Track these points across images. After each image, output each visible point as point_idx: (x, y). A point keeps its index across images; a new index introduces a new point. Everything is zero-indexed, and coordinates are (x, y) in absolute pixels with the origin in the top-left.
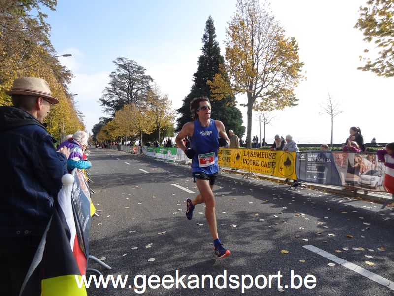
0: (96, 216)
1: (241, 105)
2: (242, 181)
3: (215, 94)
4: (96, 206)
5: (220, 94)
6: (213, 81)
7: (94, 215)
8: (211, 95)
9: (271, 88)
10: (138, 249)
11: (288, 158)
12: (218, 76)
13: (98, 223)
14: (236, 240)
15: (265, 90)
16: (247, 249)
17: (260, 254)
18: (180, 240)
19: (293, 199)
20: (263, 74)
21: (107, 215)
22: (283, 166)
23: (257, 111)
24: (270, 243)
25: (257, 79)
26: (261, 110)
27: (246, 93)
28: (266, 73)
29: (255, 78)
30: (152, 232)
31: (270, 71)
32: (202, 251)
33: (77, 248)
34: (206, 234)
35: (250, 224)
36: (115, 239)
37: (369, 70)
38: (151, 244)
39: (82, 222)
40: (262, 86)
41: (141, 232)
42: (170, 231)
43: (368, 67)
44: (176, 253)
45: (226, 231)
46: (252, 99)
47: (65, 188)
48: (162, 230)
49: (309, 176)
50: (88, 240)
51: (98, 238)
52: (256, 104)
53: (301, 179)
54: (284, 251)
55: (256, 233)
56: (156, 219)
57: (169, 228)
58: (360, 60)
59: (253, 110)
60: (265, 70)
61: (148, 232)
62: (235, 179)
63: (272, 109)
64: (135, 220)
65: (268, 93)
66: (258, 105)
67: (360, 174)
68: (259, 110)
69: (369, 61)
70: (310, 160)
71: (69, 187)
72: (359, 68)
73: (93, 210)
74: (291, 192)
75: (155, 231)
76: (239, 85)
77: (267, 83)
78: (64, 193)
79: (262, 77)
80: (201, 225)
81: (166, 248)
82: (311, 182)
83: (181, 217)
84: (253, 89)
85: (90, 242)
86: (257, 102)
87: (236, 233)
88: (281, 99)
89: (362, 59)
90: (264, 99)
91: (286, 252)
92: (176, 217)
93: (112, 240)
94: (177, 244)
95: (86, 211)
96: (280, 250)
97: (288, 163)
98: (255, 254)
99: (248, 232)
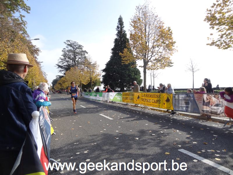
0: (54, 134)
1: (139, 66)
2: (141, 112)
3: (124, 60)
4: (54, 128)
5: (127, 60)
6: (123, 53)
7: (53, 134)
8: (122, 61)
9: (157, 57)
10: (79, 154)
11: (168, 98)
12: (126, 50)
13: (55, 139)
14: (138, 147)
15: (153, 58)
16: (145, 152)
17: (153, 155)
18: (105, 148)
19: (172, 122)
20: (152, 48)
21: (61, 133)
22: (165, 102)
23: (149, 70)
24: (159, 148)
25: (148, 52)
26: (152, 70)
27: (142, 60)
28: (154, 48)
29: (148, 51)
30: (88, 143)
31: (156, 46)
32: (118, 155)
33: (43, 154)
34: (120, 144)
35: (147, 137)
36: (66, 148)
37: (213, 45)
38: (88, 151)
39: (46, 138)
40: (152, 55)
41: (81, 143)
42: (99, 142)
43: (213, 43)
44: (102, 156)
45: (132, 142)
46: (146, 63)
47: (34, 120)
48: (94, 142)
49: (181, 108)
50: (49, 149)
51: (56, 147)
52: (149, 66)
53: (176, 109)
54: (167, 153)
55: (150, 142)
56: (90, 136)
57: (99, 140)
58: (208, 39)
59: (147, 70)
60: (153, 46)
61: (86, 143)
62: (137, 110)
63: (158, 69)
64: (77, 137)
65: (155, 60)
66: (150, 66)
67: (210, 106)
68: (150, 69)
69: (213, 40)
70: (181, 98)
71: (36, 119)
72: (207, 44)
73: (52, 131)
74: (170, 118)
75: (90, 143)
76: (138, 55)
77: (154, 54)
78: (33, 122)
79: (152, 50)
80: (117, 138)
81: (97, 153)
82: (182, 111)
83: (105, 134)
84: (147, 57)
85: (51, 150)
86: (149, 65)
87: (138, 143)
88: (163, 63)
89: (209, 39)
90: (153, 63)
91: (168, 153)
92: (103, 134)
93: (64, 149)
94: (103, 150)
95: (48, 132)
96: (164, 153)
97: (168, 100)
98: (150, 155)
99: (145, 142)
